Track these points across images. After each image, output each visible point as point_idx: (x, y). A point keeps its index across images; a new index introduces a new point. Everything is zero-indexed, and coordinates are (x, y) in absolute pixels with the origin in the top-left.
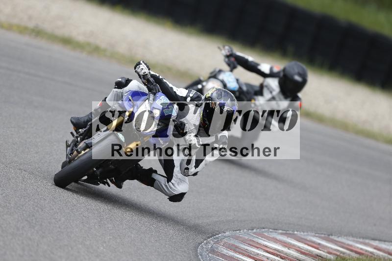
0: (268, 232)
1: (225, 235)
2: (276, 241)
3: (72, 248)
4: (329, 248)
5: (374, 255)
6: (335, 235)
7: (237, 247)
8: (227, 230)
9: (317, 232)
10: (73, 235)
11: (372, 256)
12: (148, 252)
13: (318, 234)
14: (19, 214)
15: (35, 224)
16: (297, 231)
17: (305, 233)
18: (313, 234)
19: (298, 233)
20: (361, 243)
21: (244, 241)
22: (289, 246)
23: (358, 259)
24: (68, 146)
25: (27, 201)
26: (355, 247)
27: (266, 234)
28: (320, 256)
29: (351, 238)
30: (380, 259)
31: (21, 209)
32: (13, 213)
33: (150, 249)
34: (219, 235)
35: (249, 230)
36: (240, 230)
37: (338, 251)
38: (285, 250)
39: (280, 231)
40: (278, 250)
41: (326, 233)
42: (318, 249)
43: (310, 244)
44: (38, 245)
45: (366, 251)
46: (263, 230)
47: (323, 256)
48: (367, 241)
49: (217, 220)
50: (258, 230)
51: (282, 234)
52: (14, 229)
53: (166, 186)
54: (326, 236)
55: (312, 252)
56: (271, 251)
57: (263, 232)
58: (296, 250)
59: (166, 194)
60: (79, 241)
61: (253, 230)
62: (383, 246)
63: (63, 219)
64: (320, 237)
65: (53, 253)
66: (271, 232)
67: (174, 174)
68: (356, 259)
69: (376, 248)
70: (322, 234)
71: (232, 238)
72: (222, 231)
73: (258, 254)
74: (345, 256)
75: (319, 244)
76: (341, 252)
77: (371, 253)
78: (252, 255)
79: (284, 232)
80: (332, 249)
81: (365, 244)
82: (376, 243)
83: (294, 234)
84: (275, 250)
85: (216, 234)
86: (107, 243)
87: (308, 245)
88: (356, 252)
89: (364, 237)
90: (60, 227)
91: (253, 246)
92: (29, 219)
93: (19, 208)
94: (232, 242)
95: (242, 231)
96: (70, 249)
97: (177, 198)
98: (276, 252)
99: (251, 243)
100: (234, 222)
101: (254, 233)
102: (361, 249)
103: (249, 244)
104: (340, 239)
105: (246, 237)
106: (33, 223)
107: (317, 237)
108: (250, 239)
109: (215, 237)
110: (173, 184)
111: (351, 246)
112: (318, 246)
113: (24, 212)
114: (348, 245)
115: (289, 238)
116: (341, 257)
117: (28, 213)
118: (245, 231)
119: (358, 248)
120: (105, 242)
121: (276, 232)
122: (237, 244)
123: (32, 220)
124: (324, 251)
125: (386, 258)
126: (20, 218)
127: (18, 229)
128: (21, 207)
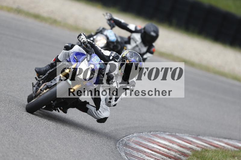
0: (160, 134)
1: (133, 135)
2: (165, 139)
3: (39, 143)
4: (197, 143)
5: (225, 148)
6: (201, 136)
7: (141, 143)
8: (135, 132)
9: (191, 134)
10: (40, 135)
11: (223, 149)
12: (86, 145)
13: (191, 135)
14: (7, 122)
15: (17, 128)
16: (178, 133)
17: (183, 135)
18: (188, 135)
19: (179, 134)
20: (217, 141)
21: (145, 139)
22: (173, 142)
23: (215, 150)
24: (33, 86)
25: (12, 114)
26: (214, 143)
27: (159, 135)
28: (192, 149)
29: (211, 138)
30: (229, 150)
31: (8, 119)
32: (3, 122)
33: (87, 144)
34: (130, 136)
35: (148, 132)
36: (143, 133)
37: (203, 145)
38: (171, 145)
39: (168, 133)
40: (166, 145)
41: (195, 134)
42: (190, 144)
43: (186, 141)
44: (18, 141)
45: (220, 145)
46: (157, 132)
47: (194, 149)
48: (221, 139)
49: (129, 126)
50: (154, 132)
51: (168, 135)
52: (4, 132)
53: (95, 113)
54: (196, 136)
55: (187, 146)
56: (162, 145)
57: (157, 134)
58: (177, 145)
59: (95, 118)
60: (43, 139)
61: (151, 132)
62: (231, 142)
63: (34, 126)
64: (192, 137)
65: (28, 147)
66: (162, 134)
67: (101, 105)
68: (214, 150)
69: (226, 144)
70: (193, 135)
71: (138, 137)
72: (132, 133)
73: (154, 147)
74: (207, 148)
75: (191, 141)
76: (205, 146)
77: (224, 147)
78: (150, 148)
79: (170, 134)
80: (199, 144)
81: (220, 141)
82: (226, 141)
83: (176, 135)
84: (164, 144)
85: (128, 135)
86: (61, 140)
87: (185, 142)
88: (214, 146)
89: (219, 137)
90: (32, 131)
91: (150, 142)
92: (13, 126)
93: (7, 119)
94: (138, 140)
95: (144, 133)
96: (38, 144)
97: (102, 120)
98: (165, 146)
99: (150, 140)
100: (139, 128)
101: (152, 134)
102: (217, 144)
103: (148, 141)
104: (204, 138)
105: (147, 137)
106: (15, 128)
107: (190, 136)
108: (149, 138)
109: (127, 137)
110: (100, 112)
111: (211, 142)
112: (190, 142)
113: (10, 121)
114: (209, 142)
115: (173, 138)
116: (205, 149)
117: (12, 122)
118: (146, 133)
119: (215, 144)
120: (60, 140)
121: (165, 134)
122: (141, 141)
123: (15, 126)
124: (194, 146)
125: (233, 150)
126: (7, 125)
127: (6, 132)
128: (8, 118)
